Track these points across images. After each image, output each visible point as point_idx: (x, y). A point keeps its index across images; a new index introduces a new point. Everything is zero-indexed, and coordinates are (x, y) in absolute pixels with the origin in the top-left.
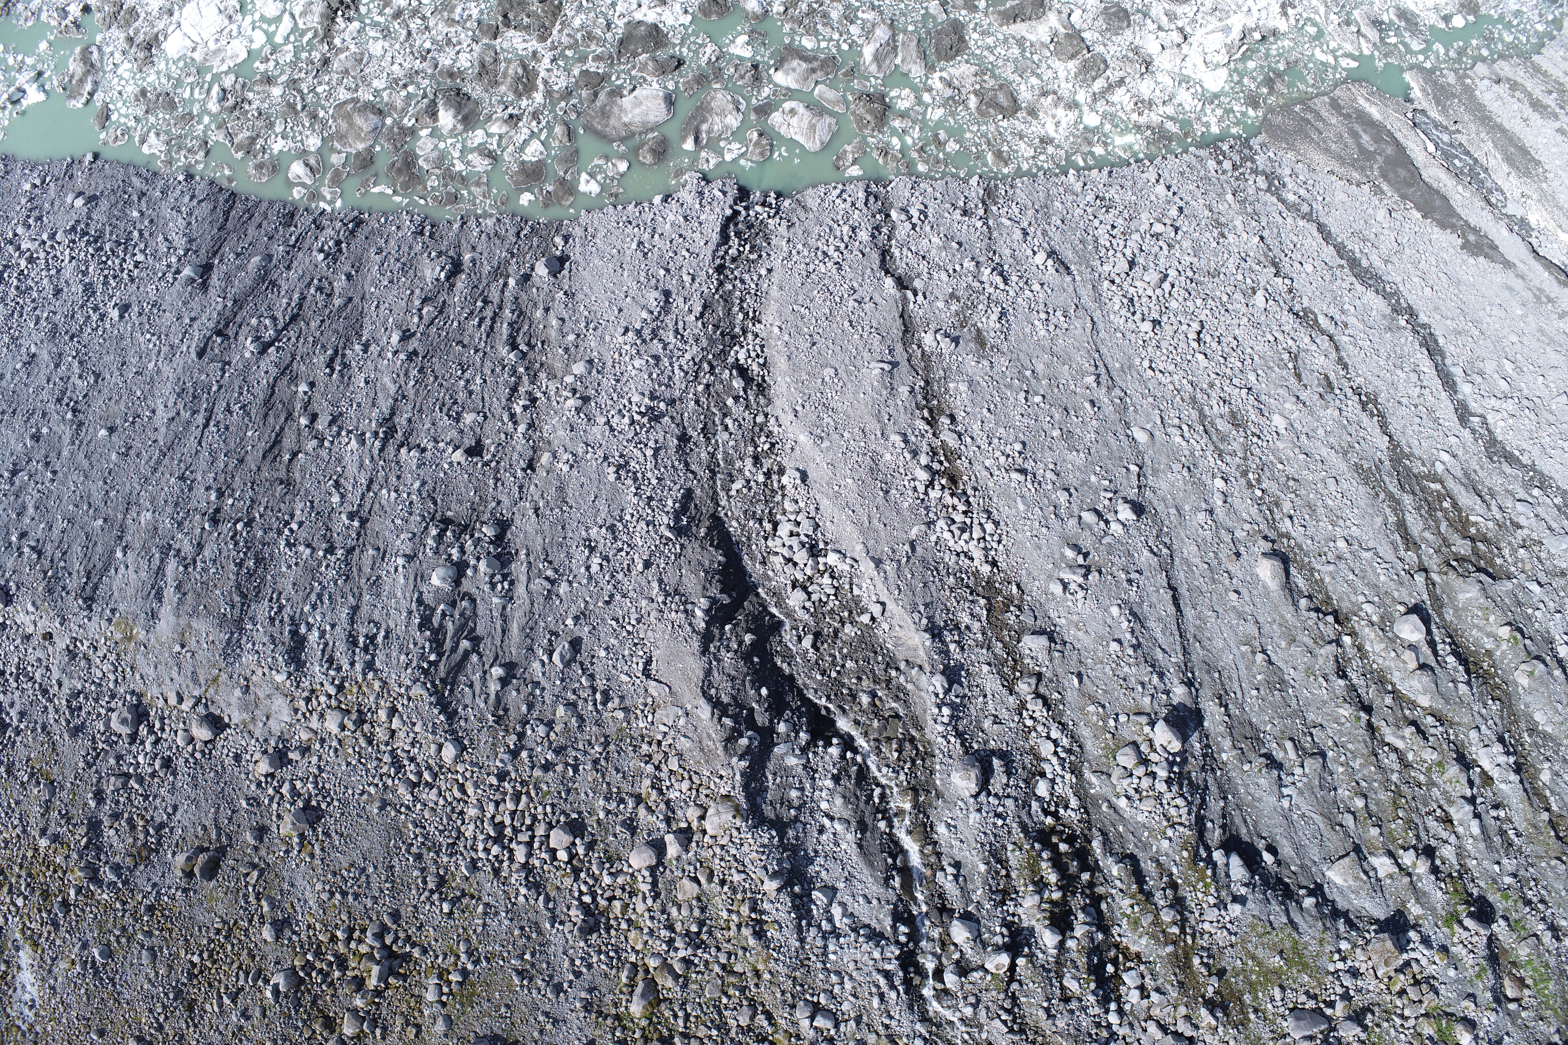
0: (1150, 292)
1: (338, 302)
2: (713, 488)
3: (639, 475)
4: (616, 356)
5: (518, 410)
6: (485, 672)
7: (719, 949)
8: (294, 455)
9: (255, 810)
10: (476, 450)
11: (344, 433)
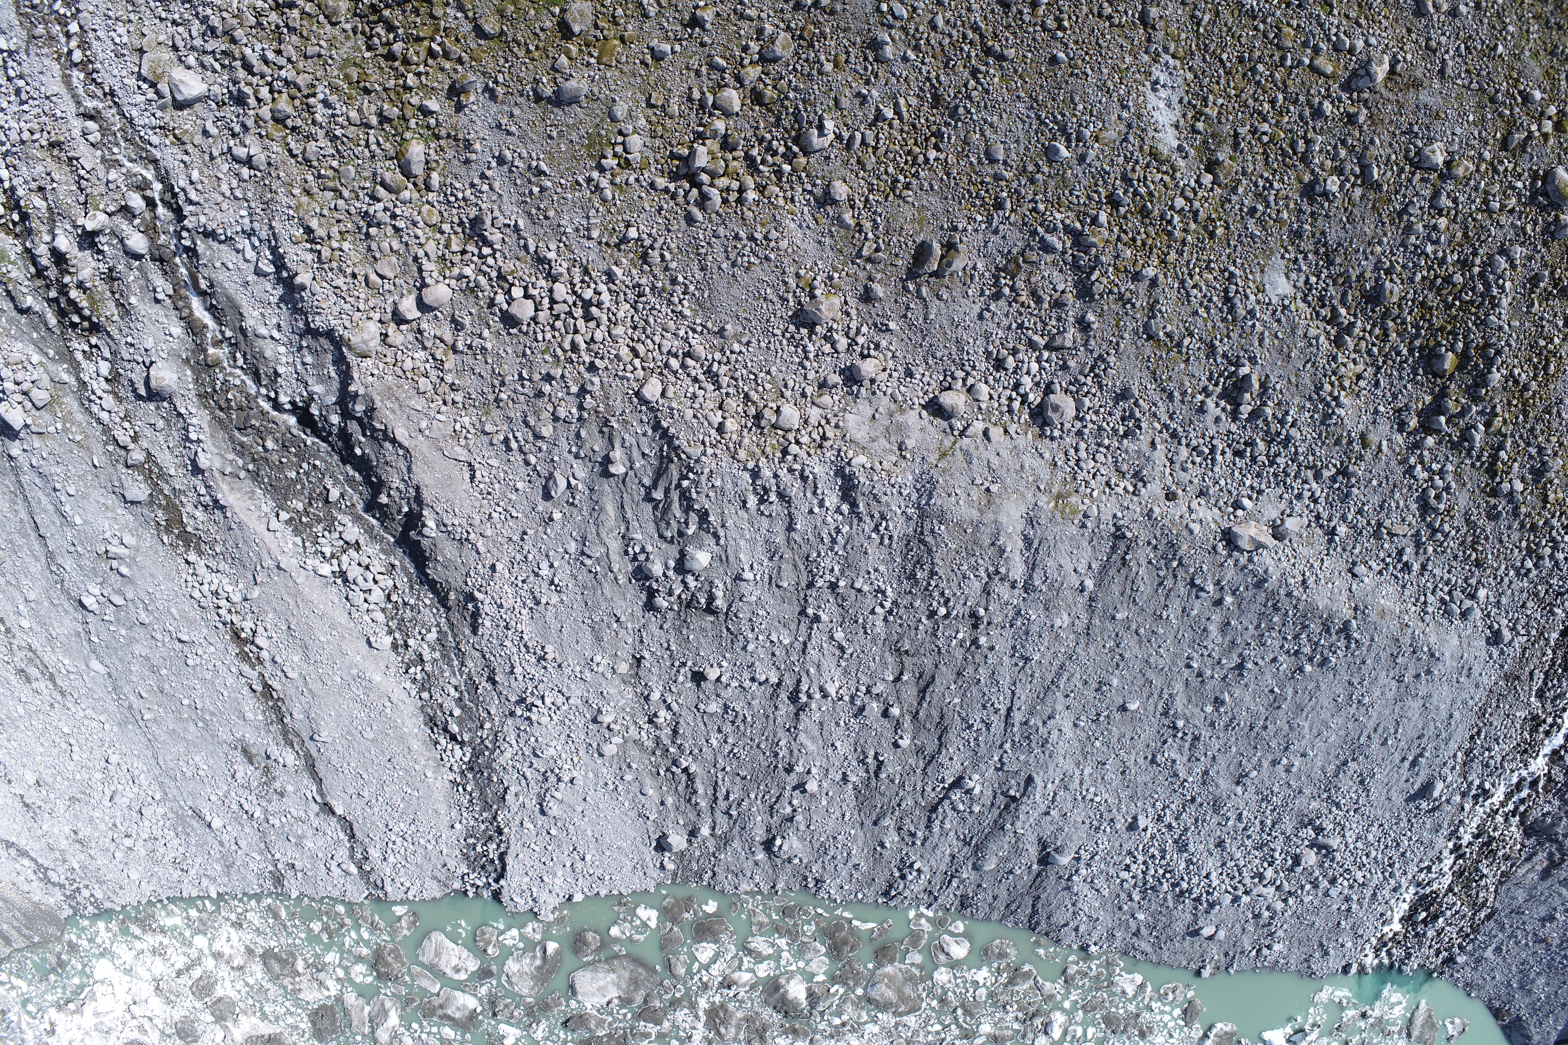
0: (120, 787)
1: (887, 822)
2: (455, 636)
3: (523, 650)
4: (576, 760)
5: (663, 713)
6: (631, 468)
7: (348, 211)
8: (897, 679)
9: (879, 320)
10: (698, 677)
11: (847, 698)
